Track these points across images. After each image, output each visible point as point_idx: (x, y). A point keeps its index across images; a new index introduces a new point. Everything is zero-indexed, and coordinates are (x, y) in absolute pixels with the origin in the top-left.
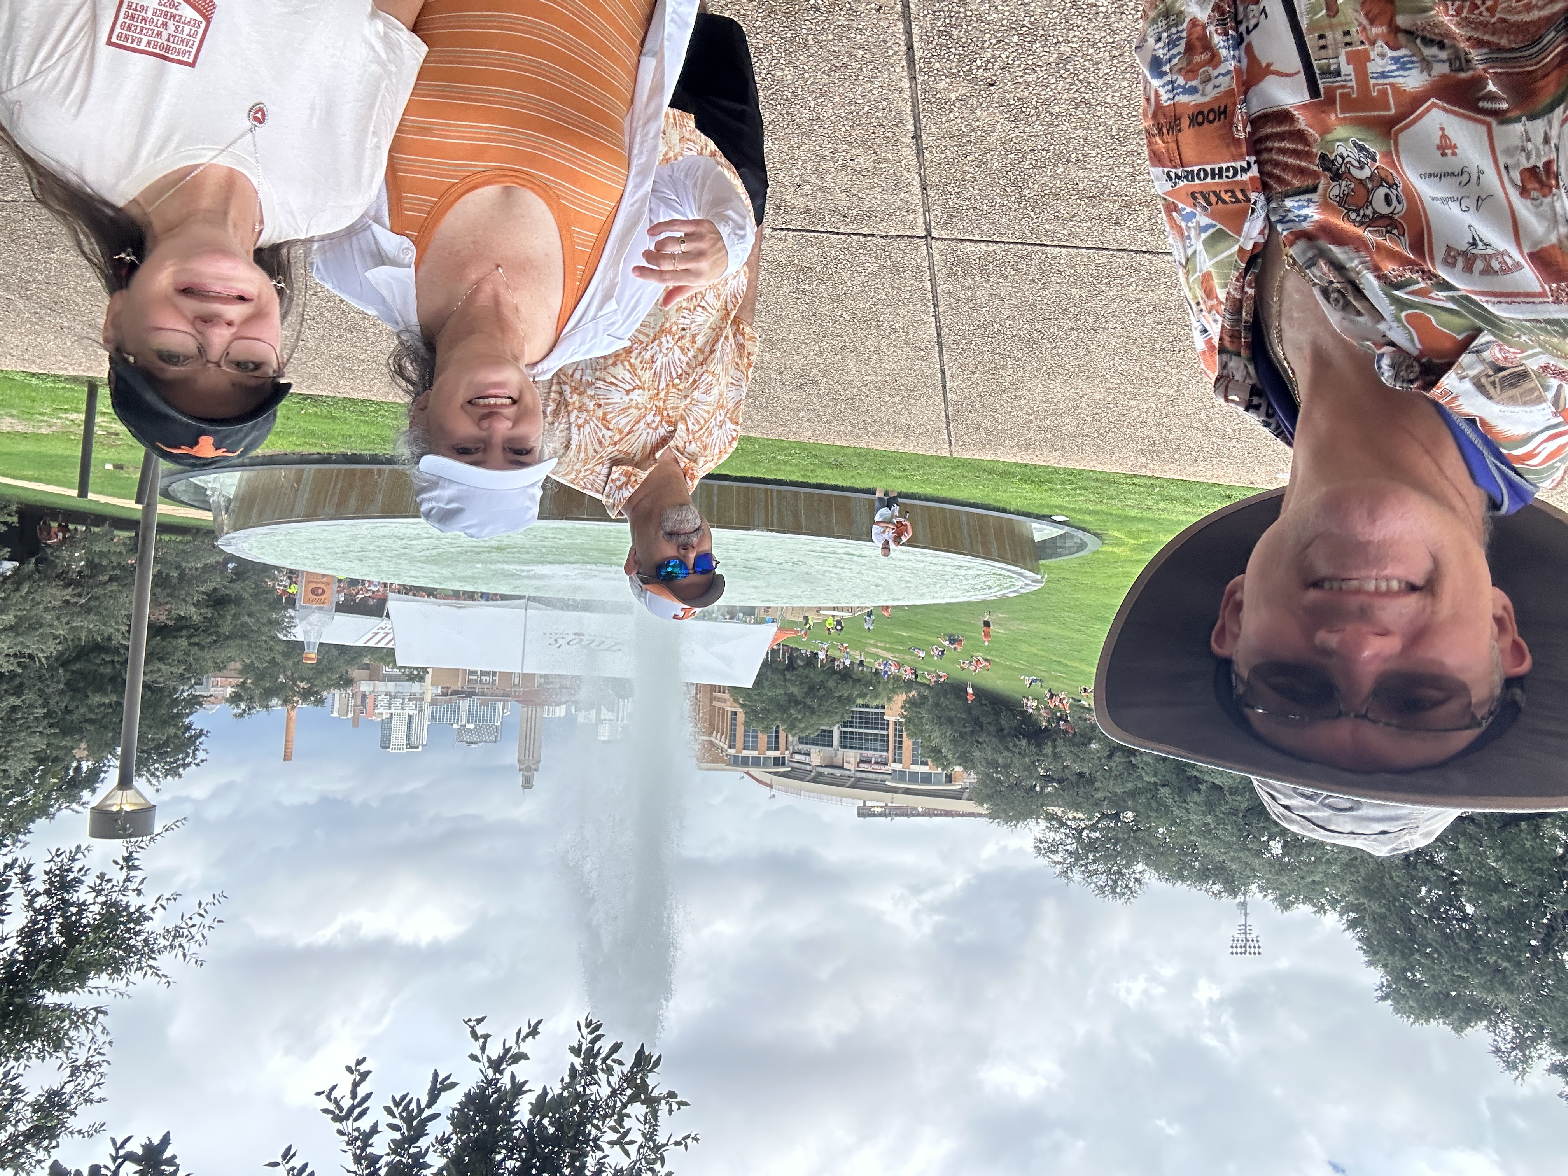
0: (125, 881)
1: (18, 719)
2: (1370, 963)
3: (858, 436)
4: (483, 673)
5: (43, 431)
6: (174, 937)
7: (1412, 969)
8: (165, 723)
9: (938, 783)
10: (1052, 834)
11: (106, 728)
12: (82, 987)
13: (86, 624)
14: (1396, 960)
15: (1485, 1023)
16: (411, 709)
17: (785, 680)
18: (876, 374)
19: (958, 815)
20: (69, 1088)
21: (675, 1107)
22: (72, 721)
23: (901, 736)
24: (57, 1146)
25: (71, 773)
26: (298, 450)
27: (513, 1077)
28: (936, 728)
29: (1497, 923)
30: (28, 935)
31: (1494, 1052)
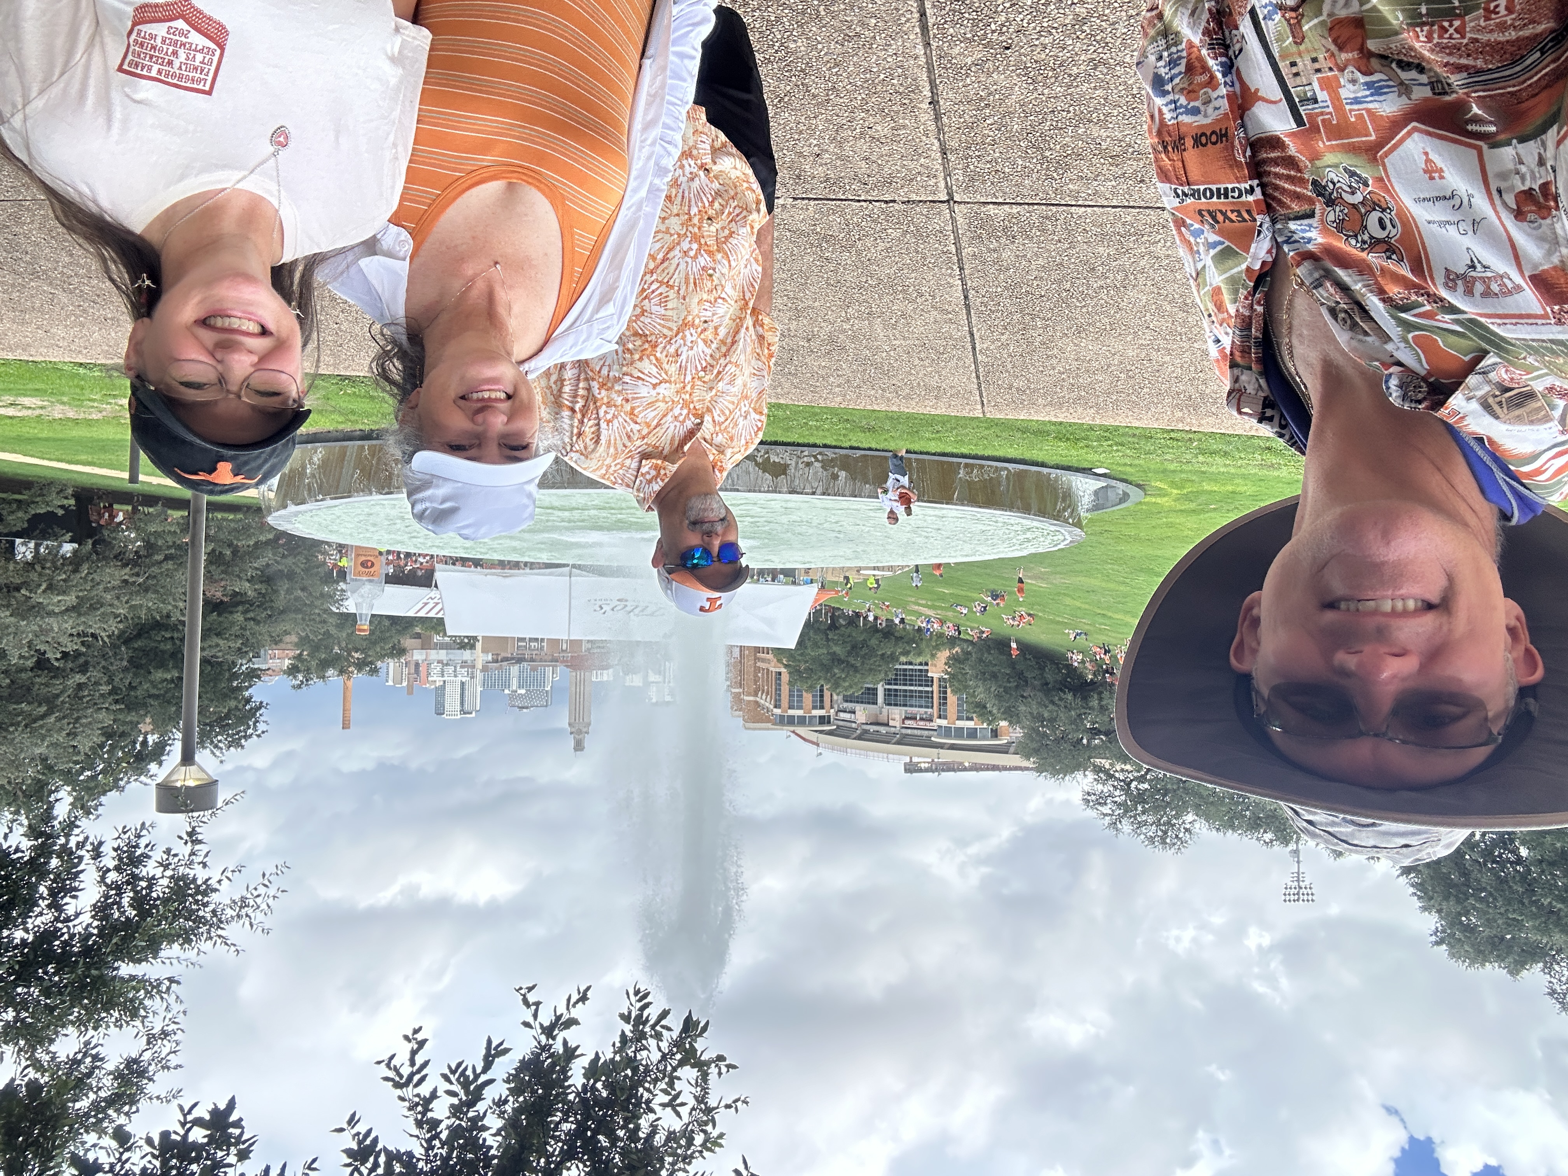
0: (190, 855)
1: (84, 697)
2: (1424, 909)
3: (889, 400)
4: (531, 640)
5: (94, 416)
6: (241, 907)
7: (1467, 914)
8: (225, 697)
9: (984, 738)
10: (1100, 787)
11: (169, 702)
12: (155, 958)
13: (144, 602)
14: (1452, 906)
15: (1541, 965)
16: (463, 676)
17: (828, 640)
18: (904, 338)
19: (1005, 768)
20: (147, 1056)
21: (724, 1070)
22: (136, 697)
23: (945, 692)
24: (137, 1111)
25: (138, 747)
26: (341, 427)
27: (565, 1043)
28: (980, 683)
29: (1552, 864)
30: (101, 910)
31: (1549, 994)
